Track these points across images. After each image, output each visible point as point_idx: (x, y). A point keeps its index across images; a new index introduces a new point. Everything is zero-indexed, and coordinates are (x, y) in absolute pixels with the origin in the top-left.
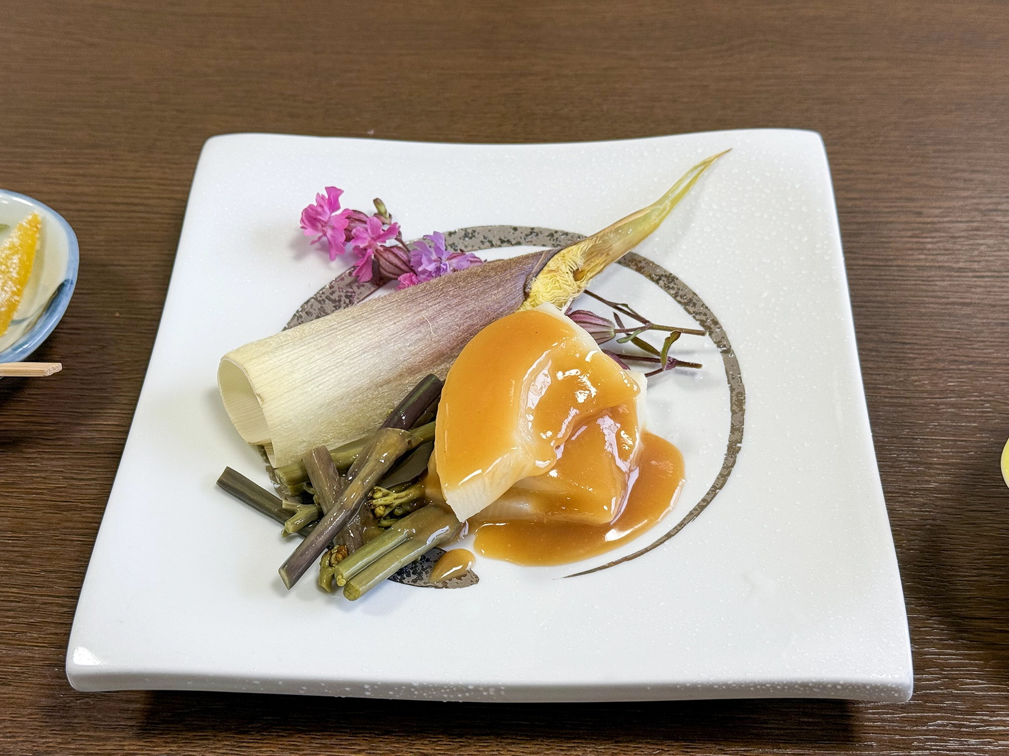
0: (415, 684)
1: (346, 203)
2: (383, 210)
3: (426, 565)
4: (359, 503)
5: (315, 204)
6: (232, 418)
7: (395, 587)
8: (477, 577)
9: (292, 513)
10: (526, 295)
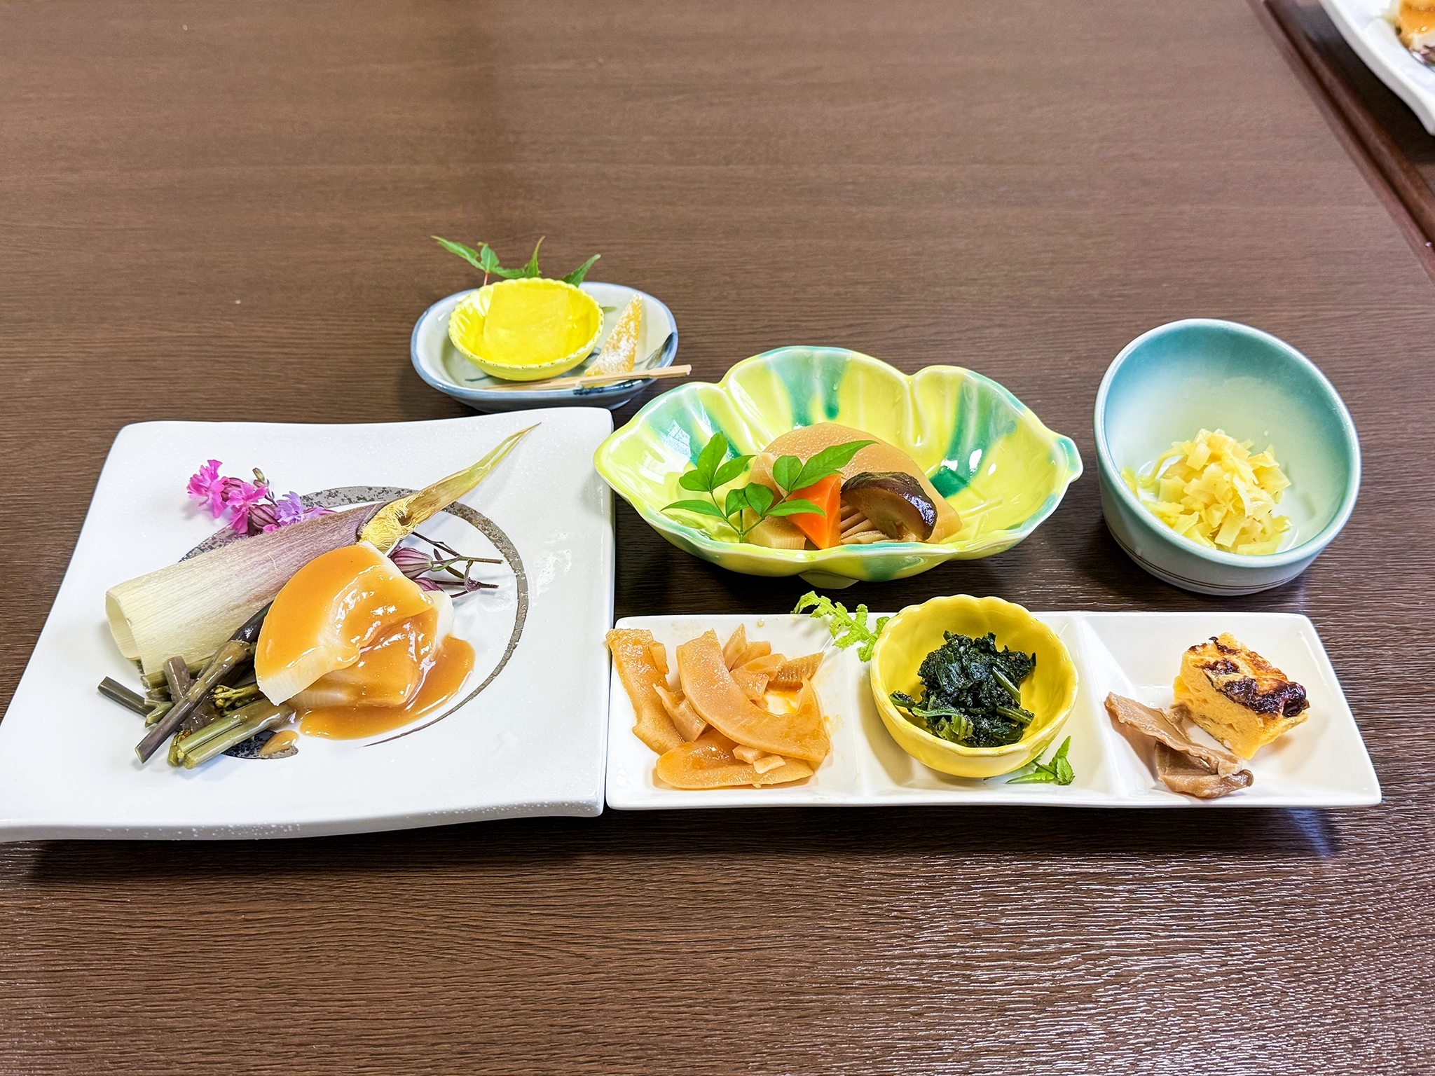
0: (231, 826)
1: (222, 473)
2: (261, 477)
3: (259, 743)
4: (203, 696)
5: (199, 474)
6: (117, 641)
7: (231, 759)
8: (297, 750)
9: (151, 708)
10: (358, 538)
